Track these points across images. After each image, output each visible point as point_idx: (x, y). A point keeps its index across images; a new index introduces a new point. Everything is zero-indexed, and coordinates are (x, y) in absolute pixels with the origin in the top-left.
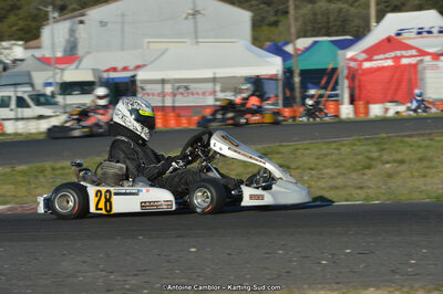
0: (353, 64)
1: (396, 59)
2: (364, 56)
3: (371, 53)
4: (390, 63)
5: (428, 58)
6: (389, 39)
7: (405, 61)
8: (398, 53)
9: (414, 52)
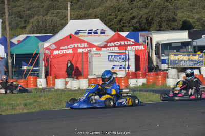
0: (47, 52)
1: (75, 49)
2: (54, 46)
3: (59, 45)
4: (70, 51)
5: (94, 49)
6: (70, 36)
7: (80, 50)
8: (76, 45)
9: (86, 45)
